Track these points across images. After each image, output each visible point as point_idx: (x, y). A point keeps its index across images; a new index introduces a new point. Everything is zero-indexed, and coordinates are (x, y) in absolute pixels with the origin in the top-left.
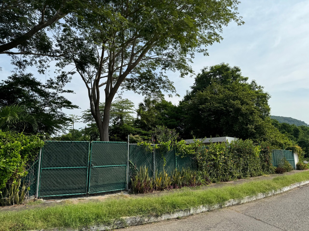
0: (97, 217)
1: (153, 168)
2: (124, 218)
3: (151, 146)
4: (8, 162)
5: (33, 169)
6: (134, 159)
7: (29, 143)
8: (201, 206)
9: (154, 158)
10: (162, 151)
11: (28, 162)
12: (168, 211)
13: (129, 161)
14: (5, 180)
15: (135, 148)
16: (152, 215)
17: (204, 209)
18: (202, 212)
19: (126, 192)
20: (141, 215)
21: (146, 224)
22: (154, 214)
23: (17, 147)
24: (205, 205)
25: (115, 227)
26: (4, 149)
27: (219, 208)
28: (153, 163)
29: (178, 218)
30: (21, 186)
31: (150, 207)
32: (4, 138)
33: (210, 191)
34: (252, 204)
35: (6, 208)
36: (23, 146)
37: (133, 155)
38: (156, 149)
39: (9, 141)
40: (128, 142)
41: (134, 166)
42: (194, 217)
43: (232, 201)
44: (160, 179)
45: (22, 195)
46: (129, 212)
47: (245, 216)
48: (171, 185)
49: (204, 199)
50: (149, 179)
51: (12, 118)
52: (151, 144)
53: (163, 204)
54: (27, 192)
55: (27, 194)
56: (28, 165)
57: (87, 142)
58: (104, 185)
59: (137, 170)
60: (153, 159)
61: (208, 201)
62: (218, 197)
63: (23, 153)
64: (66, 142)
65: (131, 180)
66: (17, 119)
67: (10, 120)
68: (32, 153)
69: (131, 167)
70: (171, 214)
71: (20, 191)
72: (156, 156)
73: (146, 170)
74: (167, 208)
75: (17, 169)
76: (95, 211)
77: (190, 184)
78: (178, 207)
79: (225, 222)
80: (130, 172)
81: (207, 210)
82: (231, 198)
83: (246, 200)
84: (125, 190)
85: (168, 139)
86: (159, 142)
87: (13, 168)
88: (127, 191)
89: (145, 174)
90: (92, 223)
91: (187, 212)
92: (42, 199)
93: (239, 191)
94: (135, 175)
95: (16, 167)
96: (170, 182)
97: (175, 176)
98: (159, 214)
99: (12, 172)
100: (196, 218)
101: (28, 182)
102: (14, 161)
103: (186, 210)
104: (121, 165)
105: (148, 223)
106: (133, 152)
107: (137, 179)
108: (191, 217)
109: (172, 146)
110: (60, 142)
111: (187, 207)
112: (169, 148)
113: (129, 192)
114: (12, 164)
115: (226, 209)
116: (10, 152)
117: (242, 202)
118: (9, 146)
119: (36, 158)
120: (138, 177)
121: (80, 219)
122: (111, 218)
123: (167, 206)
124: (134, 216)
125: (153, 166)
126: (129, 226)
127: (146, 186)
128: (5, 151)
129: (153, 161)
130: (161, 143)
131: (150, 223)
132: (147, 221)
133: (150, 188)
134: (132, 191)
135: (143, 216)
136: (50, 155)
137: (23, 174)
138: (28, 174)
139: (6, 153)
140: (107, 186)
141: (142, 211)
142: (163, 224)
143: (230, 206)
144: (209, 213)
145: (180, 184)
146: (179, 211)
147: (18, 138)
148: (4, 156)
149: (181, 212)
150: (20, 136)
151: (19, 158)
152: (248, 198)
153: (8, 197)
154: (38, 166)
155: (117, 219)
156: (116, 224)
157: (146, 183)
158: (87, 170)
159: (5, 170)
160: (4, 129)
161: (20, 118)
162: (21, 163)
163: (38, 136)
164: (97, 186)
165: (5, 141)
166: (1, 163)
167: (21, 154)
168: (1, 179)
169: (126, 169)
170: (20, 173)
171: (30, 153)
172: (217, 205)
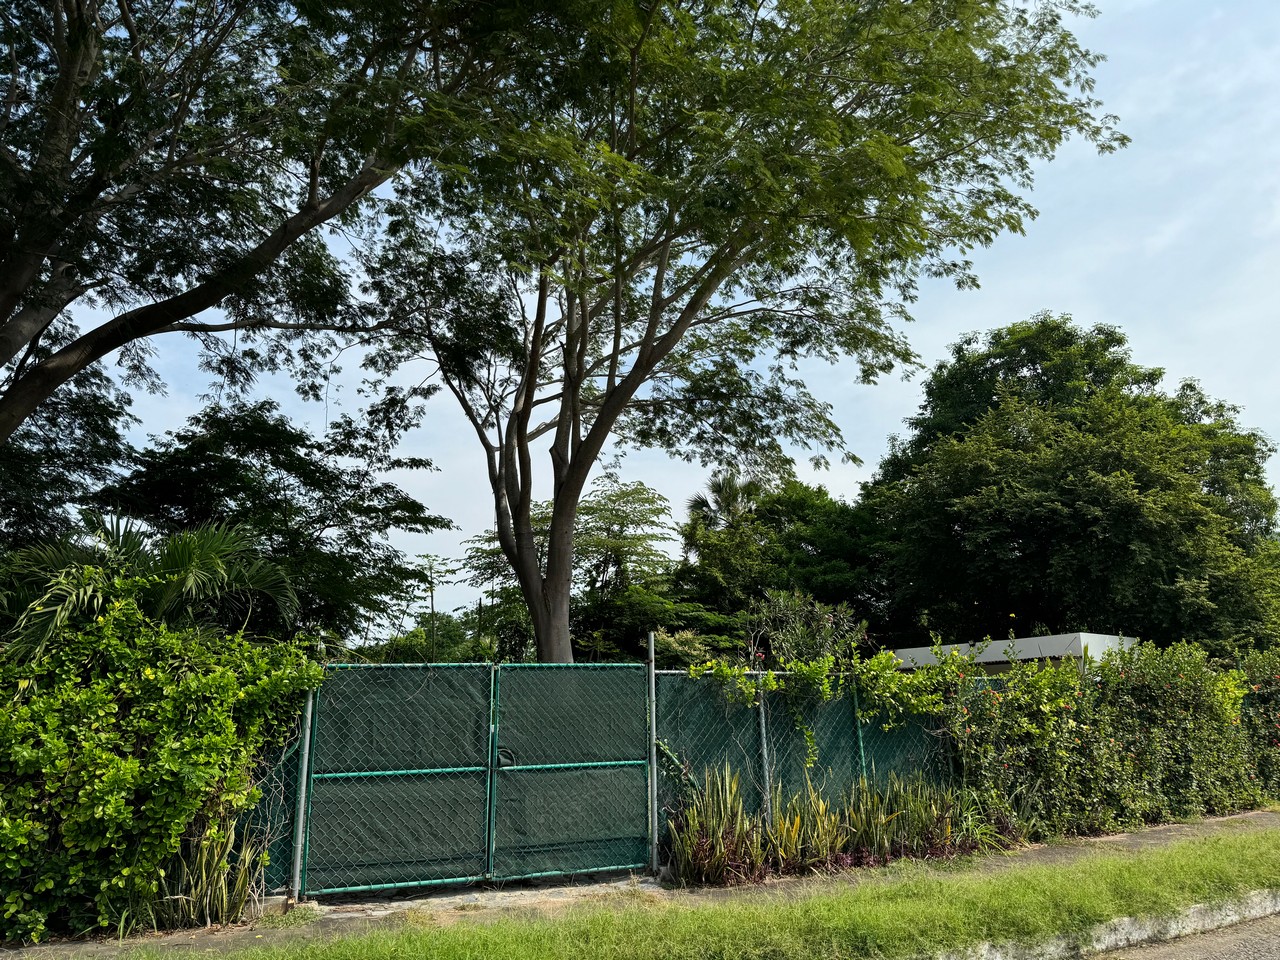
1: (763, 777)
3: (746, 678)
4: (188, 753)
5: (280, 778)
6: (677, 734)
7: (268, 673)
8: (984, 948)
9: (764, 730)
10: (793, 702)
11: (260, 750)
13: (658, 746)
14: (178, 826)
15: (680, 691)
19: (651, 879)
23: (223, 689)
24: (1001, 941)
26: (174, 699)
27: (1067, 958)
28: (761, 756)
30: (238, 847)
31: (756, 946)
32: (174, 657)
33: (1021, 879)
34: (1220, 940)
35: (178, 936)
36: (243, 685)
37: (671, 716)
38: (771, 692)
39: (191, 669)
40: (648, 664)
41: (678, 767)
43: (1127, 928)
44: (792, 824)
45: (239, 884)
48: (845, 849)
49: (994, 916)
50: (747, 825)
51: (204, 576)
52: (747, 671)
53: (812, 933)
54: (257, 874)
55: (258, 883)
56: (264, 764)
57: (484, 667)
58: (552, 845)
59: (693, 785)
60: (760, 734)
61: (1013, 924)
62: (1056, 906)
63: (242, 714)
64: (404, 668)
65: (668, 829)
66: (223, 580)
67: (198, 586)
68: (276, 712)
69: (668, 771)
71: (233, 868)
72: (771, 723)
73: (731, 785)
74: (830, 952)
75: (222, 780)
77: (928, 845)
78: (880, 947)
80: (665, 795)
82: (1119, 912)
83: (1189, 920)
84: (647, 871)
85: (822, 646)
86: (782, 660)
87: (207, 776)
88: (653, 874)
89: (729, 800)
92: (314, 904)
93: (1158, 881)
94: (687, 806)
95: (216, 771)
96: (839, 839)
97: (857, 810)
99: (203, 789)
101: (262, 832)
102: (212, 748)
104: (622, 763)
106: (671, 705)
107: (694, 823)
109: (838, 677)
110: (381, 668)
111: (920, 951)
112: (826, 687)
113: (663, 879)
116: (198, 712)
117: (1173, 932)
118: (194, 685)
119: (293, 734)
120: (699, 813)
123: (829, 941)
125: (761, 766)
127: (734, 853)
128: (179, 708)
129: (761, 744)
130: (788, 666)
133: (752, 865)
134: (674, 875)
136: (345, 723)
137: (244, 798)
138: (262, 800)
139: (182, 714)
140: (567, 850)
143: (1117, 948)
145: (881, 846)
147: (225, 657)
148: (176, 729)
150: (234, 646)
151: (230, 736)
152: (1202, 913)
153: (187, 892)
154: (297, 768)
157: (732, 843)
158: (485, 781)
159: (177, 782)
160: (175, 619)
161: (232, 577)
162: (235, 755)
163: (300, 647)
164: (524, 847)
165: (178, 668)
166: (164, 754)
167: (235, 720)
168: (162, 818)
169: (646, 780)
170: (231, 797)
171: (268, 712)
172: (1055, 941)
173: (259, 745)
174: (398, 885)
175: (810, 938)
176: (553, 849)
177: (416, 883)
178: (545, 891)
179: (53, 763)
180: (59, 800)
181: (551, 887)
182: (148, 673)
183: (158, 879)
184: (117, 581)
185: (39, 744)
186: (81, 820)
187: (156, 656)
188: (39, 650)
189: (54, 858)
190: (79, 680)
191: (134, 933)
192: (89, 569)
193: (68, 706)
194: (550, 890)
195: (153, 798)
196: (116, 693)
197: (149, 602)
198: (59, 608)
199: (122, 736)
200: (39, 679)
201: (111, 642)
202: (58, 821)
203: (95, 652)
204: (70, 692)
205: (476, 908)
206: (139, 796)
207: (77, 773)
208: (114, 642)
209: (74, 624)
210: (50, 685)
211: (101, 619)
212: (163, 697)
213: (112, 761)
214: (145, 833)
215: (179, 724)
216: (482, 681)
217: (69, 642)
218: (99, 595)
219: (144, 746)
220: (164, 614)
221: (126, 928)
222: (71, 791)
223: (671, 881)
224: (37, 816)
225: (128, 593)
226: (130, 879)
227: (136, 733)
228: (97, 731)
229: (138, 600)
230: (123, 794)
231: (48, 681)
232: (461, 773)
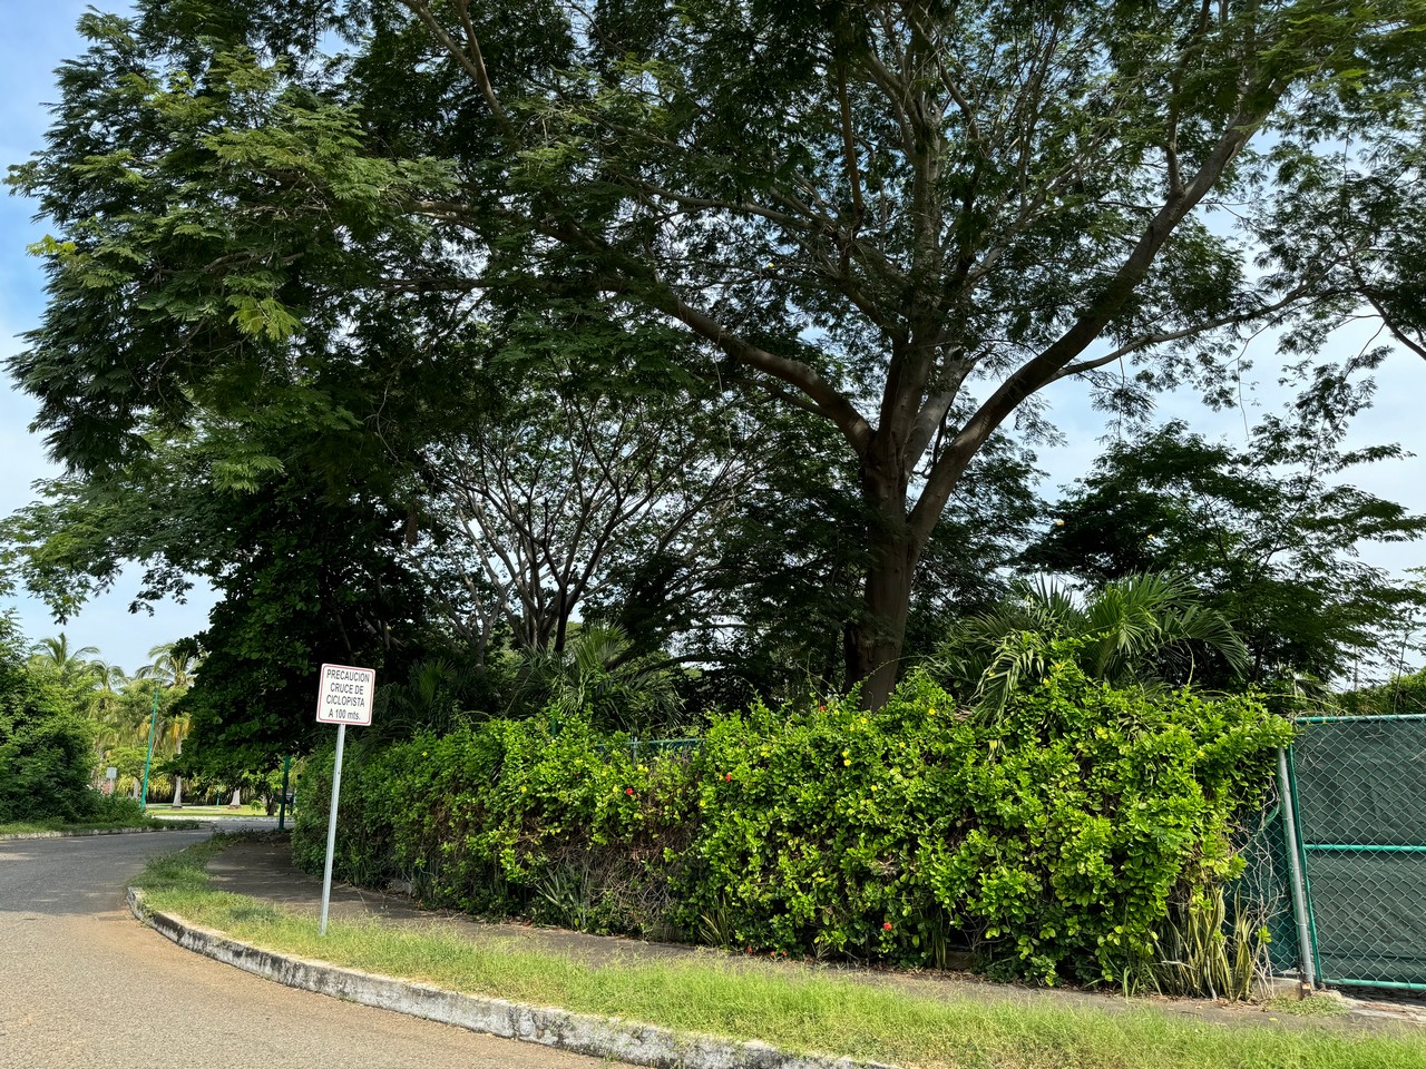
4: (1156, 814)
5: (1265, 846)
7: (1225, 729)
11: (1235, 813)
14: (1161, 889)
23: (1179, 748)
26: (1131, 759)
30: (1230, 917)
32: (1123, 716)
35: (1184, 1003)
36: (1200, 743)
39: (1142, 727)
45: (1240, 958)
51: (1136, 630)
54: (1258, 950)
55: (1262, 960)
56: (1242, 829)
63: (1207, 774)
64: (1399, 720)
66: (1156, 631)
67: (1132, 641)
68: (1245, 772)
71: (1230, 941)
75: (1198, 845)
87: (1181, 840)
92: (1336, 994)
95: (1189, 835)
99: (1179, 852)
101: (1256, 906)
102: (1179, 811)
114: (1171, 820)
116: (1157, 772)
118: (1148, 744)
119: (1269, 797)
128: (1138, 768)
136: (1333, 786)
137: (1226, 866)
138: (1248, 869)
139: (1143, 775)
147: (1175, 713)
148: (1139, 789)
150: (1182, 702)
151: (1197, 798)
153: (1184, 958)
154: (1283, 835)
159: (1150, 844)
160: (1116, 675)
161: (1166, 628)
162: (1207, 817)
163: (1257, 700)
165: (1129, 727)
166: (1131, 814)
167: (1200, 781)
168: (1143, 880)
170: (1211, 863)
171: (1234, 773)
173: (1232, 809)
179: (1032, 819)
180: (1045, 854)
182: (1100, 732)
183: (1152, 941)
184: (1053, 643)
185: (1017, 800)
186: (1067, 875)
187: (1106, 715)
188: (1000, 714)
189: (1051, 908)
190: (1039, 740)
191: (1138, 993)
192: (1026, 634)
193: (1035, 765)
195: (1130, 858)
196: (1075, 753)
197: (1088, 660)
198: (1008, 673)
199: (1089, 795)
200: (1005, 739)
201: (1060, 703)
202: (1046, 875)
203: (1049, 714)
204: (1033, 752)
206: (1117, 856)
207: (1055, 829)
208: (1063, 702)
209: (1025, 687)
210: (1015, 745)
211: (1046, 681)
212: (1119, 757)
213: (1084, 819)
214: (1129, 893)
215: (1141, 783)
217: (1023, 705)
218: (1040, 658)
219: (1111, 805)
220: (1105, 671)
221: (1130, 986)
222: (1053, 846)
224: (1029, 868)
225: (1067, 654)
226: (1124, 937)
227: (1101, 792)
228: (1065, 789)
229: (1076, 661)
230: (1101, 852)
231: (1013, 741)
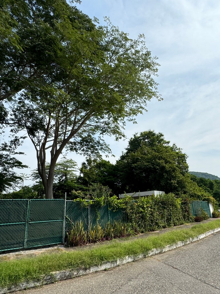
0: (27, 273)
1: (88, 222)
2: (54, 273)
3: (87, 202)
6: (70, 214)
8: (127, 257)
9: (89, 212)
10: (96, 206)
12: (96, 264)
13: (66, 217)
15: (72, 204)
16: (81, 269)
17: (130, 260)
18: (128, 263)
19: (62, 246)
20: (71, 269)
21: (75, 277)
22: (83, 267)
24: (131, 255)
25: (44, 283)
27: (143, 258)
28: (88, 218)
29: (105, 270)
31: (79, 260)
34: (172, 252)
37: (69, 211)
38: (91, 204)
40: (65, 199)
41: (70, 221)
42: (120, 268)
43: (155, 251)
44: (94, 232)
46: (59, 266)
47: (164, 265)
48: (104, 237)
49: (129, 250)
50: (84, 233)
52: (86, 200)
53: (92, 257)
57: (27, 200)
58: (40, 239)
59: (73, 225)
60: (88, 213)
61: (133, 252)
62: (142, 247)
64: (7, 200)
65: (67, 234)
69: (68, 222)
70: (99, 267)
72: (91, 211)
73: (81, 225)
74: (95, 260)
76: (25, 267)
77: (120, 235)
78: (106, 259)
79: (146, 272)
80: (67, 227)
81: (132, 260)
82: (153, 248)
83: (167, 249)
84: (62, 244)
85: (102, 195)
86: (94, 198)
88: (63, 244)
89: (80, 227)
90: (22, 280)
91: (114, 263)
93: (162, 241)
94: (71, 229)
96: (103, 235)
97: (107, 228)
98: (87, 267)
100: (122, 269)
103: (113, 261)
104: (57, 220)
105: (77, 277)
106: (69, 208)
107: (72, 233)
108: (117, 269)
109: (105, 201)
110: (2, 200)
111: (114, 259)
112: (102, 203)
113: (65, 245)
115: (149, 258)
117: (164, 251)
120: (74, 231)
121: (10, 277)
122: (41, 273)
123: (95, 258)
124: (64, 271)
125: (88, 220)
126: (58, 281)
127: (81, 239)
129: (88, 216)
130: (95, 199)
131: (78, 276)
132: (76, 275)
133: (84, 241)
134: (67, 244)
135: (73, 270)
140: (43, 240)
141: (72, 265)
142: (90, 277)
143: (153, 255)
144: (134, 263)
145: (111, 236)
146: (106, 263)
149: (108, 263)
152: (169, 247)
155: (47, 274)
156: (46, 280)
157: (80, 237)
158: (25, 226)
164: (33, 240)
169: (63, 224)
172: (141, 255)
174: (2, 250)
175: (91, 258)
176: (40, 240)
177: (7, 250)
178: (38, 250)
181: (40, 248)
194: (39, 249)
205: (21, 255)
216: (26, 203)
223: (67, 246)
232: (19, 224)
